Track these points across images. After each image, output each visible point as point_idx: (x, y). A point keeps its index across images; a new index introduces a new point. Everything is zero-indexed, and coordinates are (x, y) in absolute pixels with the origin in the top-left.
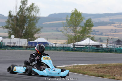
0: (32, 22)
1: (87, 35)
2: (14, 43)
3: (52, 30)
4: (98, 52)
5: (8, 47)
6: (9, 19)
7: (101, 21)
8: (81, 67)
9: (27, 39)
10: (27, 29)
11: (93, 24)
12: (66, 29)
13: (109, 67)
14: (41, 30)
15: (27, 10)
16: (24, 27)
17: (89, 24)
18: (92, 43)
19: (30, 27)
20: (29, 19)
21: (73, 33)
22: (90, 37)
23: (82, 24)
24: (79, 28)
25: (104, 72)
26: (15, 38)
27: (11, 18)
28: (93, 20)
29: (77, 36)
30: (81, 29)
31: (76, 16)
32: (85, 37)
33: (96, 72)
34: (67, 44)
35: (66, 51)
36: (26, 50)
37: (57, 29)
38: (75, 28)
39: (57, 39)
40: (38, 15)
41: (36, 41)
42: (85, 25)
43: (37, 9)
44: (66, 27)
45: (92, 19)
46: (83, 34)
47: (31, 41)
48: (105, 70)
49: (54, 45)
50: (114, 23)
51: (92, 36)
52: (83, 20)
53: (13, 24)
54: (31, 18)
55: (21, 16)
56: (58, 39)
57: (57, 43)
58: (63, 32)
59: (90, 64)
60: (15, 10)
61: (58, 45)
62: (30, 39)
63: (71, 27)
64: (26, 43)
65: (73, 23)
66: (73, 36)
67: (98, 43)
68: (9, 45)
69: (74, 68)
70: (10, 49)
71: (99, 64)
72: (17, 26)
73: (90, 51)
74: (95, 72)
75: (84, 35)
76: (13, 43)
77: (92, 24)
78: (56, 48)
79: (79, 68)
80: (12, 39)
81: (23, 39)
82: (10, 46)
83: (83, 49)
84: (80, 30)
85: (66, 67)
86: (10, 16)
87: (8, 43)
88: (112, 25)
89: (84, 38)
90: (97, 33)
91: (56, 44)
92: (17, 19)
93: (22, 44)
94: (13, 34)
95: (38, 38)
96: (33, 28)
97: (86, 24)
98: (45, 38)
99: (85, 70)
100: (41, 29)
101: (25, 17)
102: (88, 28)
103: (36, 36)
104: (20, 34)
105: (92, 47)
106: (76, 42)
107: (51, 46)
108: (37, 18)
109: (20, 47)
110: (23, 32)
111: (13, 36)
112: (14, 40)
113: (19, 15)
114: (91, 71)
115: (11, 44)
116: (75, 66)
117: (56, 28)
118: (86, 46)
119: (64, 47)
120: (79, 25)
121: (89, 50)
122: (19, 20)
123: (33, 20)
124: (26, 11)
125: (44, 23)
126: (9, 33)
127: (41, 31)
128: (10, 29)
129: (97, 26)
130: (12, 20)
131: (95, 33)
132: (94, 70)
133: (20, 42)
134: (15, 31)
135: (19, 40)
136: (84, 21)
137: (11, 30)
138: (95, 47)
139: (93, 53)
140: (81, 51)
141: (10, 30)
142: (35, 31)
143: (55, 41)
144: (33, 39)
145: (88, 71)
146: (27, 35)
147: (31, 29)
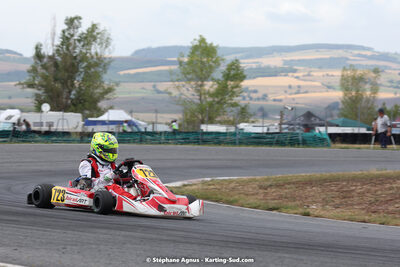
0: (93, 70)
1: (230, 101)
2: (50, 125)
5: (37, 136)
6: (36, 63)
7: (263, 66)
8: (222, 184)
9: (82, 113)
10: (80, 87)
11: (245, 73)
12: (178, 87)
13: (294, 183)
14: (115, 90)
15: (79, 41)
16: (73, 85)
17: (235, 74)
19: (87, 84)
20: (85, 64)
21: (194, 95)
23: (218, 74)
24: (211, 83)
25: (281, 197)
26: (51, 110)
27: (41, 61)
28: (244, 63)
29: (204, 103)
30: (216, 86)
31: (202, 53)
32: (225, 106)
33: (261, 197)
35: (182, 144)
36: (81, 142)
37: (154, 86)
38: (200, 83)
39: (156, 111)
40: (107, 54)
41: (104, 118)
42: (224, 76)
43: (106, 36)
44: (178, 81)
45: (241, 61)
47: (90, 119)
48: (283, 192)
49: (150, 129)
50: (295, 71)
51: (242, 103)
52: (219, 65)
53: (45, 78)
54: (91, 61)
55: (64, 56)
59: (245, 178)
60: (50, 41)
61: (161, 128)
62: (87, 112)
63: (190, 80)
64: (78, 123)
65: (194, 71)
66: (197, 104)
68: (36, 128)
69: (205, 187)
71: (266, 177)
72: (56, 80)
73: (241, 143)
74: (259, 197)
76: (47, 123)
77: (242, 73)
79: (218, 187)
80: (44, 114)
81: (72, 114)
82: (39, 133)
83: (222, 138)
84: (212, 90)
85: (185, 185)
86: (39, 56)
87: (35, 124)
88: (290, 74)
89: (223, 109)
90: (254, 95)
91: (153, 123)
92: (56, 65)
93: (70, 127)
94: (45, 102)
95: (110, 111)
96: (96, 85)
97: (228, 75)
98: (126, 111)
99: (232, 193)
100: (116, 88)
101: (75, 58)
102: (232, 83)
103: (102, 104)
104: (64, 100)
107: (143, 130)
108: (106, 61)
109: (65, 135)
110: (72, 96)
111: (46, 107)
112: (49, 117)
113: (60, 55)
114: (247, 195)
115: (42, 126)
116: (206, 182)
117: (151, 84)
120: (209, 75)
121: (237, 141)
122: (61, 66)
123: (97, 65)
124: (77, 44)
125: (122, 73)
126: (36, 100)
128: (39, 90)
129: (254, 78)
130: (44, 67)
131: (248, 96)
132: (255, 191)
133: (65, 121)
134: (50, 94)
135: (61, 117)
136: (223, 68)
137: (40, 92)
139: (251, 148)
140: (219, 143)
141: (38, 92)
142: (101, 92)
143: (151, 116)
144: (95, 112)
145: (242, 196)
146: (81, 103)
147: (91, 89)
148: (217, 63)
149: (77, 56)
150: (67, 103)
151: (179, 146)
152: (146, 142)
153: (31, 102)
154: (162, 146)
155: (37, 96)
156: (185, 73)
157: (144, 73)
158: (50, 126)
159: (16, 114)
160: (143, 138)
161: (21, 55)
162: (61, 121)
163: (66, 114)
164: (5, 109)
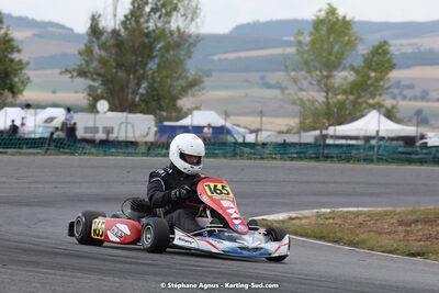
0: (172, 52)
1: (371, 101)
2: (108, 131)
3: (247, 81)
4: (410, 161)
6: (91, 41)
7: (422, 49)
8: (345, 218)
9: (154, 114)
10: (153, 77)
11: (395, 61)
12: (295, 81)
14: (203, 82)
16: (144, 73)
17: (381, 60)
18: (389, 128)
19: (165, 72)
21: (319, 91)
22: (383, 110)
24: (345, 73)
25: (429, 238)
26: (110, 110)
27: (98, 39)
28: (395, 45)
29: (331, 101)
32: (363, 107)
33: (401, 236)
34: (298, 132)
35: (292, 159)
36: (147, 154)
37: (262, 78)
39: (261, 114)
40: (192, 29)
41: (186, 122)
42: (364, 61)
44: (294, 70)
45: (391, 42)
46: (359, 97)
47: (166, 123)
48: (434, 230)
49: (251, 138)
51: (389, 103)
53: (103, 61)
54: (170, 39)
55: (131, 32)
56: (266, 116)
57: (261, 130)
58: (283, 89)
59: (379, 209)
61: (264, 137)
62: (164, 114)
63: (316, 69)
64: (149, 128)
67: (409, 130)
68: (88, 136)
69: (321, 221)
70: (91, 154)
71: (411, 208)
72: (119, 66)
73: (380, 160)
74: (397, 237)
75: (359, 100)
76: (104, 128)
77: (389, 61)
78: (255, 150)
79: (340, 222)
80: (98, 116)
81: (141, 115)
82: (91, 142)
83: (354, 152)
85: (291, 219)
86: (95, 31)
87: (87, 129)
89: (361, 111)
90: (406, 92)
91: (256, 131)
93: (137, 134)
94: (102, 98)
95: (195, 113)
96: (176, 75)
98: (219, 114)
99: (359, 231)
100: (206, 79)
101: (147, 35)
102: (373, 74)
103: (184, 103)
104: (130, 96)
105: (388, 144)
106: (330, 125)
107: (241, 140)
108: (191, 41)
109: (129, 146)
110: (142, 91)
111: (103, 105)
112: (107, 120)
113: (126, 29)
114: (380, 233)
115: (97, 132)
116: (324, 214)
118: (367, 139)
119: (284, 145)
120: (340, 63)
121: (375, 157)
123: (178, 45)
125: (216, 58)
126: (89, 95)
127: (203, 85)
128: (94, 80)
129: (408, 67)
130: (103, 47)
131: (400, 93)
132: (393, 229)
133: (129, 126)
134: (111, 86)
135: (124, 120)
136: (363, 49)
137: (96, 84)
138: (401, 143)
140: (348, 160)
141: (92, 83)
142: (184, 84)
143: (254, 122)
144: (174, 114)
145: (372, 234)
146: (153, 100)
147: (169, 80)
148: (351, 45)
149: (149, 32)
150: (133, 101)
151: (289, 163)
152: (241, 156)
153: (81, 98)
154: (265, 162)
155: (91, 88)
156: (306, 63)
157: (247, 58)
158: (108, 133)
159: (59, 115)
160: (238, 151)
161: (71, 30)
162: (123, 126)
163: (131, 116)
164: (43, 107)
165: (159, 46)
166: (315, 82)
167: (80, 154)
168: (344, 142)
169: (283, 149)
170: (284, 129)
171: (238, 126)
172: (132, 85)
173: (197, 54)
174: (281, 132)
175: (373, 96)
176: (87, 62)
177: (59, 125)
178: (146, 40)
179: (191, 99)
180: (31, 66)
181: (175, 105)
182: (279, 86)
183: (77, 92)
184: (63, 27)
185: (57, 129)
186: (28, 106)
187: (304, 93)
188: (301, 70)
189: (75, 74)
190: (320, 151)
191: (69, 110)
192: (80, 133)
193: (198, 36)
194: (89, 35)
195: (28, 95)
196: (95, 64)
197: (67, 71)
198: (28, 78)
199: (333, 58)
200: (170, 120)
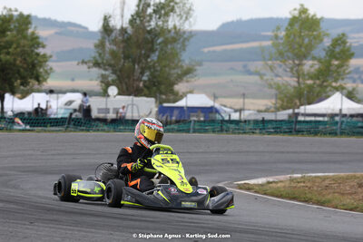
0: (169, 46)
1: (334, 84)
2: (116, 111)
3: (232, 69)
5: (100, 124)
6: (103, 38)
8: (314, 182)
9: (155, 97)
10: (154, 67)
11: (353, 50)
12: (272, 68)
14: (195, 70)
17: (340, 50)
18: (350, 107)
19: (164, 63)
21: (291, 77)
22: (345, 91)
23: (320, 52)
24: (311, 62)
26: (119, 94)
27: (109, 36)
29: (302, 86)
30: (317, 67)
32: (328, 89)
33: (360, 197)
35: (270, 133)
37: (245, 66)
38: (297, 62)
39: (244, 96)
40: (187, 27)
41: (181, 103)
44: (270, 60)
46: (323, 82)
47: (165, 105)
49: (235, 116)
51: (350, 86)
52: (321, 41)
54: (168, 36)
56: (248, 98)
57: (244, 110)
58: (261, 75)
61: (246, 115)
62: (164, 97)
63: (289, 58)
64: (151, 109)
68: (101, 116)
69: (294, 185)
70: (104, 130)
72: (126, 57)
73: (342, 133)
74: (357, 197)
75: (325, 84)
76: (114, 109)
77: (349, 50)
78: (238, 126)
79: (309, 185)
80: (109, 99)
81: (145, 98)
82: (104, 121)
83: (321, 127)
84: (312, 70)
85: (269, 183)
86: (107, 29)
87: (100, 110)
89: (326, 93)
91: (240, 111)
93: (141, 114)
94: (113, 83)
95: (189, 96)
96: (173, 65)
97: (333, 51)
98: (209, 96)
99: (325, 192)
100: (198, 68)
101: (149, 32)
102: (336, 63)
103: (180, 87)
105: (349, 120)
106: (302, 105)
107: (227, 118)
108: (185, 36)
110: (145, 78)
111: (113, 90)
112: (115, 102)
114: (343, 194)
115: (108, 112)
116: (296, 179)
117: (241, 63)
118: (333, 116)
119: (263, 121)
120: (309, 53)
121: (338, 131)
123: (174, 40)
125: (206, 50)
126: (102, 82)
127: (195, 73)
128: (106, 70)
130: (114, 42)
131: (360, 78)
132: (354, 190)
133: (135, 107)
135: (130, 102)
136: (327, 42)
137: (107, 73)
138: (360, 119)
139: (352, 139)
140: (316, 134)
141: (104, 72)
142: (180, 72)
143: (238, 102)
144: (172, 97)
145: (336, 195)
146: (155, 86)
147: (167, 69)
148: (319, 39)
149: (151, 30)
150: (138, 86)
151: (266, 136)
153: (95, 85)
154: (247, 136)
155: (103, 76)
156: (281, 54)
157: (232, 50)
159: (77, 99)
160: (224, 127)
161: (86, 28)
162: (130, 107)
163: (136, 99)
164: (64, 92)
165: (159, 41)
166: (288, 70)
167: (94, 131)
168: (313, 119)
169: (262, 126)
170: (263, 108)
171: (225, 106)
172: (137, 73)
173: (190, 47)
174: (259, 111)
175: (336, 81)
176: (100, 54)
177: (77, 107)
178: (149, 37)
179: (186, 84)
180: (53, 58)
181: (172, 90)
182: (257, 73)
183: (91, 80)
184: (80, 26)
185: (75, 110)
186: (51, 92)
187: (279, 79)
188: (276, 60)
189: (91, 64)
190: (293, 127)
191: (85, 94)
192: (94, 114)
193: (191, 32)
194: (101, 32)
195: (51, 83)
196: (107, 56)
197: (83, 62)
198: (51, 69)
199: (303, 50)
200: (169, 102)
